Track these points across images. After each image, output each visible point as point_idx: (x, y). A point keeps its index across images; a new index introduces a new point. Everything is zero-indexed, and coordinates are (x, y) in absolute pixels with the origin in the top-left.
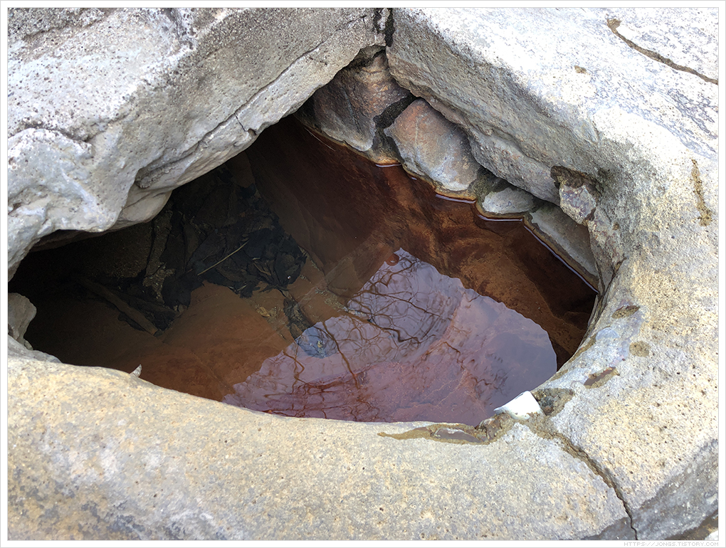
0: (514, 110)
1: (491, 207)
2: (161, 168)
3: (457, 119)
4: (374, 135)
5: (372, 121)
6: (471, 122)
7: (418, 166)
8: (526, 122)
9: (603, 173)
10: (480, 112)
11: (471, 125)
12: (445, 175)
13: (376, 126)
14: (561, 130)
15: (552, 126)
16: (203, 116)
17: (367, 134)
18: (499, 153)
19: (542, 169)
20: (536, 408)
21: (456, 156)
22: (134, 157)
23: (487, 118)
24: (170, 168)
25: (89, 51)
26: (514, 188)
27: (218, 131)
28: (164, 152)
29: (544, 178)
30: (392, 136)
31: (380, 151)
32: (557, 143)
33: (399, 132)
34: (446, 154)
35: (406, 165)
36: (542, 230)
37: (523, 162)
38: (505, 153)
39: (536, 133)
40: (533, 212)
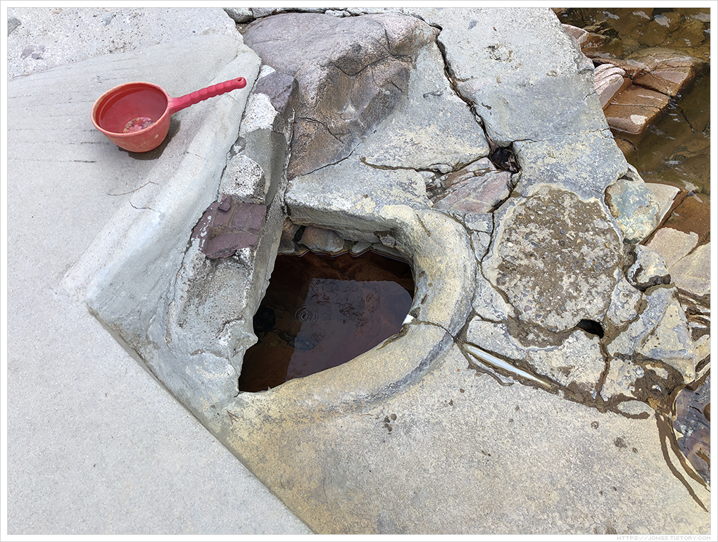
0: (351, 221)
1: (355, 251)
3: (329, 229)
4: (294, 246)
6: (336, 228)
7: (319, 249)
8: (358, 223)
9: (393, 229)
10: (338, 225)
12: (331, 248)
14: (371, 222)
15: (367, 222)
17: (291, 247)
18: (351, 234)
19: (370, 234)
20: (412, 318)
21: (333, 240)
23: (342, 225)
25: (219, 289)
26: (361, 242)
29: (373, 236)
30: (303, 243)
31: (299, 250)
32: (372, 226)
33: (306, 241)
34: (329, 240)
35: (313, 251)
36: (379, 250)
37: (362, 234)
38: (354, 233)
39: (363, 225)
40: (373, 245)
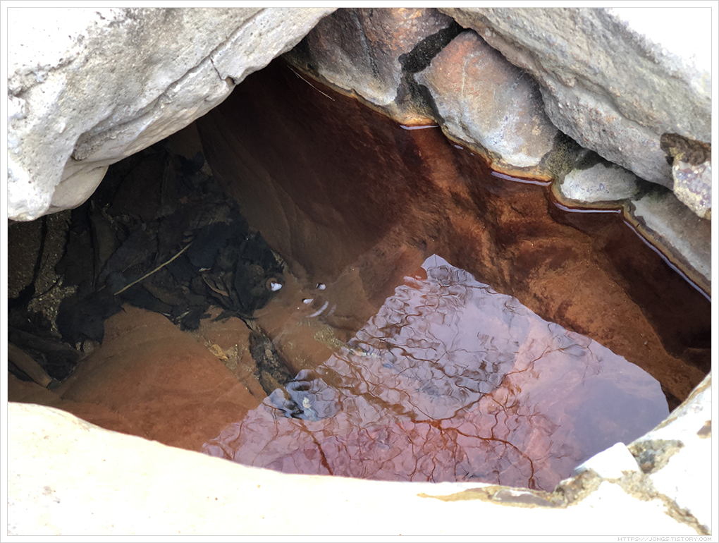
0: (607, 52)
1: (573, 192)
2: (105, 133)
3: (524, 62)
4: (399, 82)
5: (396, 61)
6: (545, 67)
7: (465, 128)
8: (624, 70)
10: (558, 54)
11: (545, 71)
12: (505, 143)
13: (403, 69)
14: (673, 82)
15: (660, 76)
16: (167, 60)
17: (389, 80)
18: (585, 113)
19: (647, 136)
20: (633, 465)
21: (522, 116)
22: (76, 117)
23: (568, 62)
24: (118, 132)
26: (608, 164)
27: (186, 81)
28: (114, 110)
29: (652, 150)
30: (427, 84)
31: (409, 106)
32: (668, 100)
33: (437, 78)
34: (507, 112)
35: (447, 127)
36: (650, 226)
37: (619, 127)
38: (594, 113)
39: (638, 85)
40: (637, 200)
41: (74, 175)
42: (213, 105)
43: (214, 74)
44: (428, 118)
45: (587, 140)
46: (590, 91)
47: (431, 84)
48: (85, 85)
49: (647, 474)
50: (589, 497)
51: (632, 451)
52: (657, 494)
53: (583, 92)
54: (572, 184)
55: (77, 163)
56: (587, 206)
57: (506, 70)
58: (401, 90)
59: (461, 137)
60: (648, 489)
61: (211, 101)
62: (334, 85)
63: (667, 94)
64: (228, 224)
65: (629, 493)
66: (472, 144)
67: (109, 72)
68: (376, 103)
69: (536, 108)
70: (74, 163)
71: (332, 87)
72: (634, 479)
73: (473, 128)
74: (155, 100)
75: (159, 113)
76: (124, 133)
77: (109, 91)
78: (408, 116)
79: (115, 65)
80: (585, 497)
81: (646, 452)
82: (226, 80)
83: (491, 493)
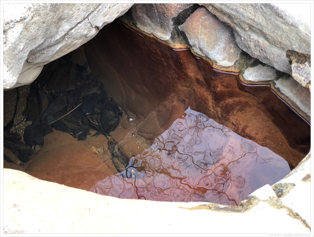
1: (249, 77)
2: (41, 50)
3: (226, 20)
4: (172, 30)
5: (170, 20)
6: (235, 22)
7: (201, 50)
8: (270, 22)
11: (235, 24)
12: (218, 56)
13: (174, 24)
14: (291, 27)
15: (286, 25)
16: (68, 18)
17: (167, 29)
18: (253, 42)
19: (280, 52)
20: (274, 194)
22: (28, 43)
24: (47, 50)
26: (264, 65)
27: (77, 28)
28: (45, 40)
29: (282, 58)
30: (184, 30)
31: (176, 40)
32: (289, 35)
33: (189, 28)
34: (219, 42)
35: (193, 49)
36: (282, 92)
37: (268, 48)
38: (257, 42)
39: (276, 29)
40: (276, 80)
41: (28, 69)
42: (89, 39)
43: (89, 25)
44: (185, 46)
45: (254, 54)
46: (255, 32)
47: (186, 31)
48: (32, 29)
49: (280, 198)
50: (254, 208)
51: (273, 188)
52: (284, 206)
53: (252, 33)
54: (248, 74)
55: (29, 64)
56: (254, 84)
57: (218, 24)
58: (173, 33)
59: (199, 54)
60: (280, 204)
61: (88, 37)
62: (144, 32)
63: (289, 32)
64: (99, 94)
65: (271, 206)
66: (204, 57)
67: (42, 23)
68: (162, 39)
69: (232, 40)
70: (28, 64)
71: (143, 32)
72: (274, 200)
73: (205, 50)
74: (63, 36)
75: (65, 42)
76: (50, 51)
77: (42, 32)
78: (176, 45)
79: (45, 20)
80: (252, 208)
81: (279, 188)
82: (94, 28)
83: (211, 206)
